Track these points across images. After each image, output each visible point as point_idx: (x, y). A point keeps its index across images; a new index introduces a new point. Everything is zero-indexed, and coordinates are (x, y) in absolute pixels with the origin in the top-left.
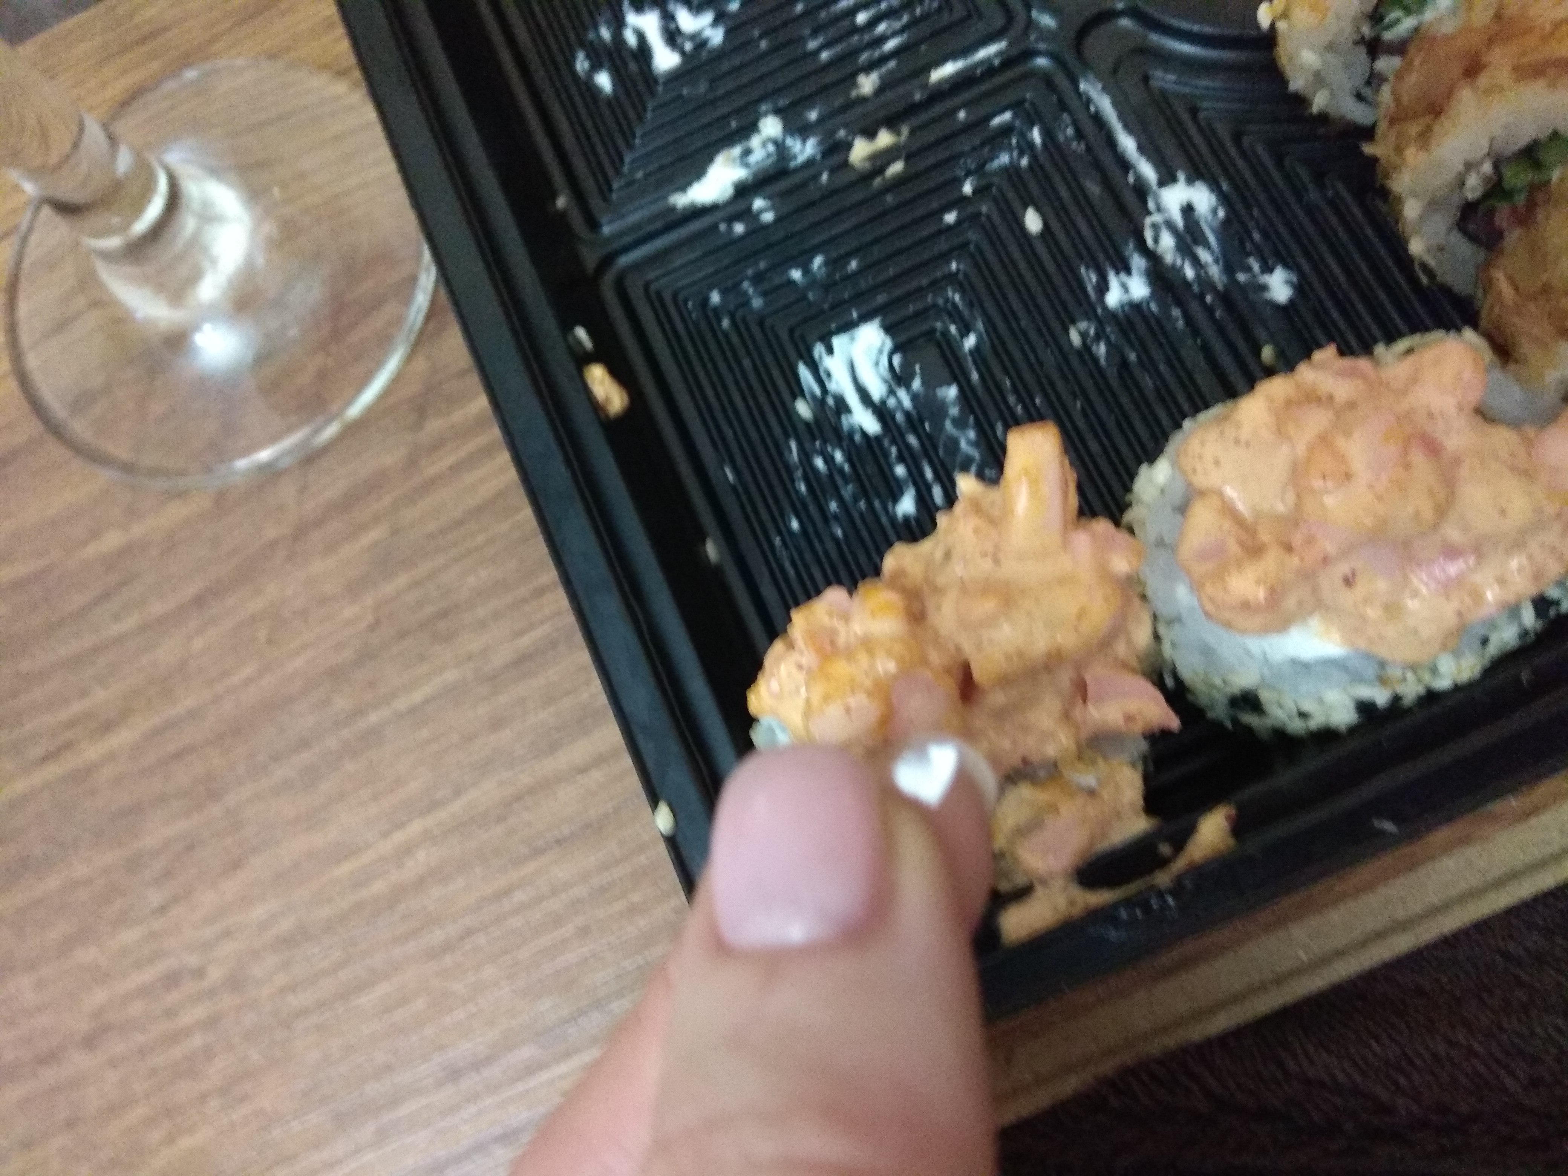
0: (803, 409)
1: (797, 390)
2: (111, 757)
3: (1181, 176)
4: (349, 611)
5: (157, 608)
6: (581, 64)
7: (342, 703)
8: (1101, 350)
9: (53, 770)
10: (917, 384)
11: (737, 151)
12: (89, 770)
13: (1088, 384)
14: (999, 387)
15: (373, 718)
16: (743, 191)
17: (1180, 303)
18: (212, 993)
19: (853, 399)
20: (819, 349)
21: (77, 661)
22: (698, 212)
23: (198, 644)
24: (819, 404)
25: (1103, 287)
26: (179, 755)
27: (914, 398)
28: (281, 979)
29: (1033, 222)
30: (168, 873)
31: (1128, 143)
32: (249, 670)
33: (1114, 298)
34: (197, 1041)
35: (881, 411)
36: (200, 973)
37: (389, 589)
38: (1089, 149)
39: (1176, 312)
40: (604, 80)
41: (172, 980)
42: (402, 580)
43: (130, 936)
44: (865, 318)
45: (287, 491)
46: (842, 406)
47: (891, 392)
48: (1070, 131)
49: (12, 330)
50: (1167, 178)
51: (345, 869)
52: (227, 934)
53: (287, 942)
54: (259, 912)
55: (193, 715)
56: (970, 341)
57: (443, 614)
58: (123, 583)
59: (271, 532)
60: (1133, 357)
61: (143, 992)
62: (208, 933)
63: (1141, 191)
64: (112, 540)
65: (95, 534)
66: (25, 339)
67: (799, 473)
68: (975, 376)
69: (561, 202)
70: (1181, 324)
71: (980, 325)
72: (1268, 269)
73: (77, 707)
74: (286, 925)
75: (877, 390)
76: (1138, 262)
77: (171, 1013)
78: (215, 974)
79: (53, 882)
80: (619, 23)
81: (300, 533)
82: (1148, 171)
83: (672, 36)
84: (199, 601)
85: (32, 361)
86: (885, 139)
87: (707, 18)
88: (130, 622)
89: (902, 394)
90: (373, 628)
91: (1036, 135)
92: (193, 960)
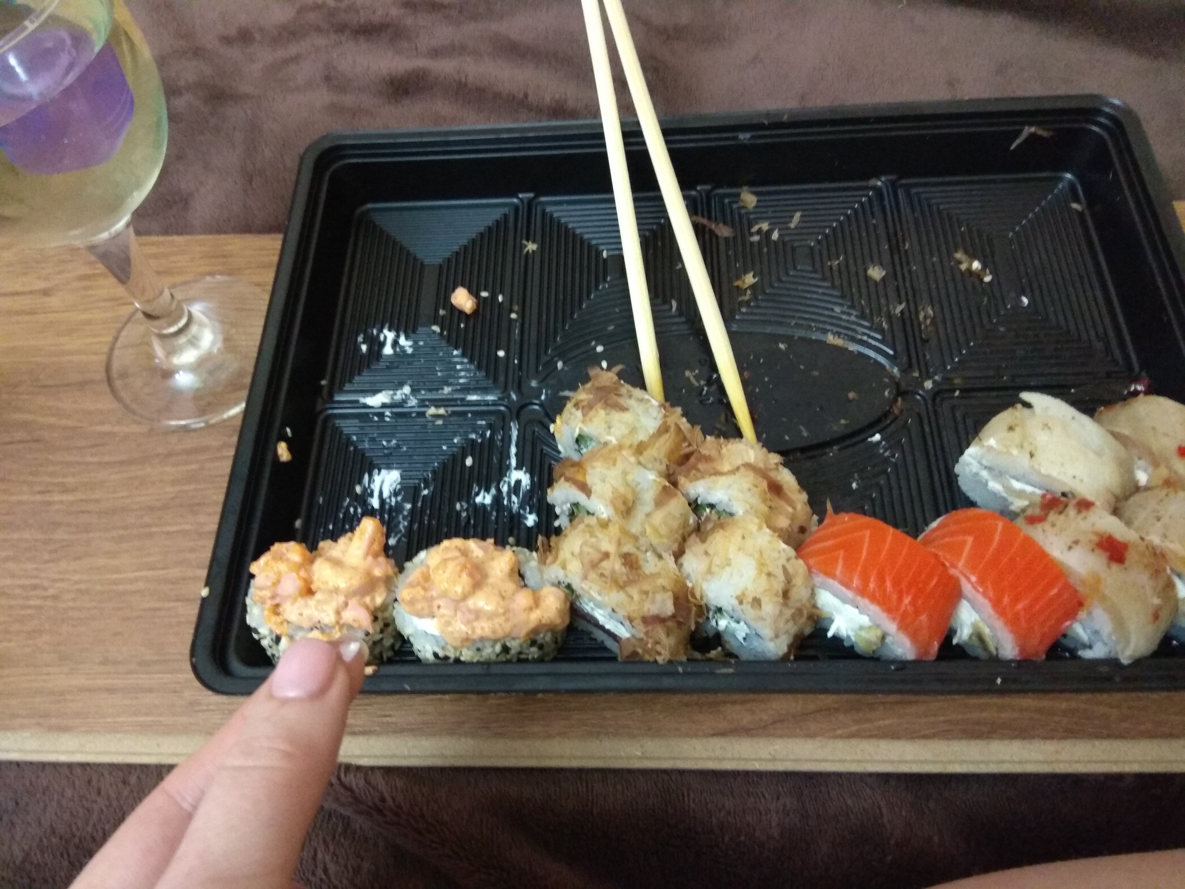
0: (358, 489)
1: (360, 482)
2: (61, 502)
3: (524, 469)
4: (170, 489)
5: (107, 459)
6: (360, 339)
7: (147, 519)
8: (464, 514)
9: (39, 498)
10: (399, 498)
11: (391, 392)
12: (49, 503)
13: (453, 525)
14: (425, 511)
15: (154, 529)
16: (384, 406)
17: (497, 512)
18: (45, 598)
19: (376, 494)
20: (376, 471)
21: (69, 464)
22: (366, 406)
23: (113, 477)
24: (365, 490)
25: (477, 494)
26: (83, 512)
27: (397, 502)
28: (71, 604)
29: (469, 462)
30: (55, 551)
31: (513, 450)
32: (124, 494)
33: (479, 500)
34: (30, 612)
35: (382, 501)
36: (45, 589)
37: (186, 488)
38: (502, 446)
39: (494, 513)
40: (364, 348)
41: (35, 587)
42: (192, 487)
43: (29, 566)
44: (397, 468)
45: (174, 439)
46: (371, 495)
47: (390, 497)
48: (500, 437)
49: (116, 339)
50: (519, 467)
51: (115, 576)
52: (62, 580)
53: (80, 591)
54: (76, 577)
55: (97, 501)
56: (426, 492)
57: (199, 504)
58: (102, 445)
59: (160, 451)
60: (472, 522)
61: (23, 587)
62: (56, 576)
63: (508, 467)
64: (107, 428)
65: (102, 423)
66: (119, 344)
67: (343, 511)
68: (419, 504)
69: (323, 382)
70: (493, 518)
71: (432, 489)
72: (530, 513)
73: (60, 480)
74: (83, 586)
75: (386, 494)
76: (493, 491)
77: (27, 598)
78: (51, 592)
79: (16, 536)
80: (381, 331)
81: (169, 455)
82: (513, 462)
83: (395, 343)
84: (122, 463)
85: (116, 352)
86: (442, 411)
87: (410, 343)
88: (96, 459)
89: (393, 500)
90: (172, 499)
91: (488, 433)
92: (46, 583)
